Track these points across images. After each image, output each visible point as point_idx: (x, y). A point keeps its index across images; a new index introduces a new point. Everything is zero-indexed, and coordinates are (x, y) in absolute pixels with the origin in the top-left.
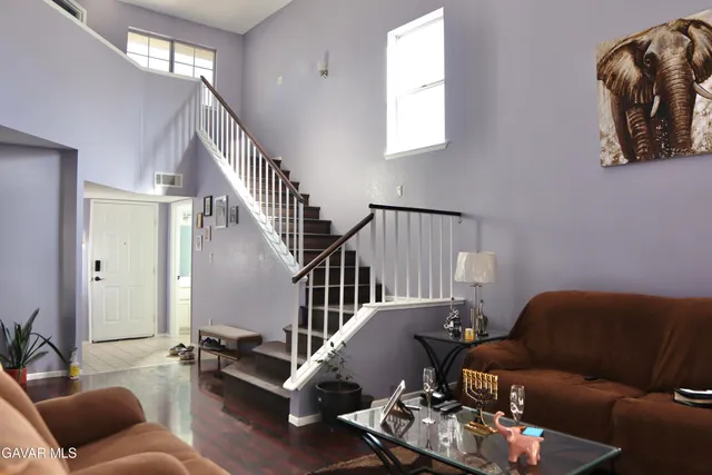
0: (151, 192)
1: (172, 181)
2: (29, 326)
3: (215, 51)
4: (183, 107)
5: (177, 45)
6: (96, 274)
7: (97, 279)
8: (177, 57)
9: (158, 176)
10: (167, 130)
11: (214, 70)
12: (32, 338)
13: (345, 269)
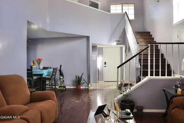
0: (113, 44)
1: (118, 41)
2: (81, 77)
3: (134, 4)
4: (121, 21)
5: (123, 5)
6: (105, 65)
7: (105, 66)
8: (124, 8)
9: (115, 40)
10: (116, 28)
11: (134, 9)
12: (82, 80)
13: (161, 65)
